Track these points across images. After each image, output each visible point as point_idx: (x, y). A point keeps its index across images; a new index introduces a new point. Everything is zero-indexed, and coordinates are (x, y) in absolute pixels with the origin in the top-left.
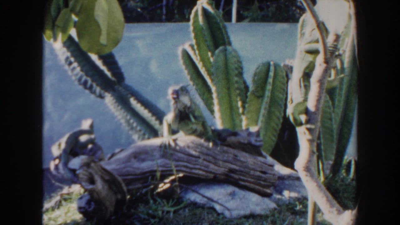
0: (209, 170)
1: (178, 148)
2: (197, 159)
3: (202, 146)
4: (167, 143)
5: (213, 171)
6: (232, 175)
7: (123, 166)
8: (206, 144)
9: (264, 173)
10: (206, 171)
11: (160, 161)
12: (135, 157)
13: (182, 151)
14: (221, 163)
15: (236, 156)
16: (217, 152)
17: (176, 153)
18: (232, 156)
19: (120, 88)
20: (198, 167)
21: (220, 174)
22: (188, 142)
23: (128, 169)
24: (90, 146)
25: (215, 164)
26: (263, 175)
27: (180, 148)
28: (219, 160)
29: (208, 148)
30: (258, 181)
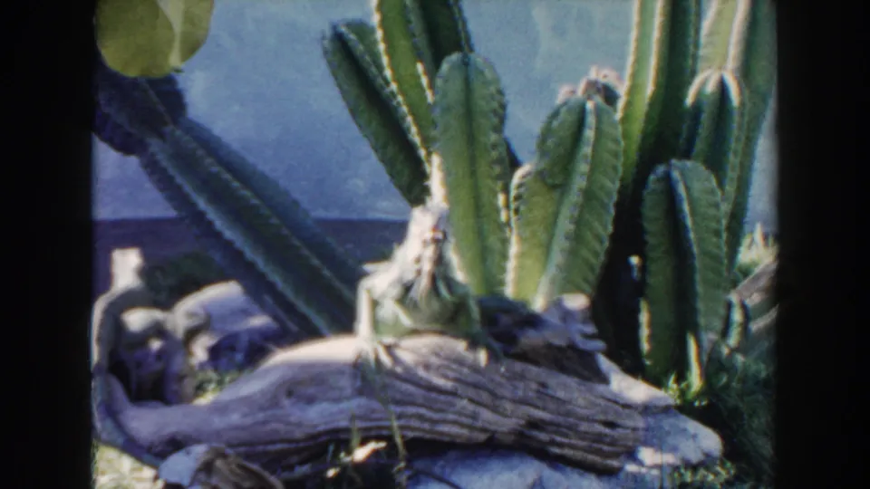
0: (479, 424)
1: (399, 370)
2: (450, 398)
3: (460, 361)
4: (372, 357)
5: (487, 426)
6: (535, 433)
7: (261, 416)
8: (469, 356)
9: (611, 425)
10: (471, 427)
11: (356, 404)
12: (290, 394)
13: (409, 377)
14: (509, 406)
15: (543, 385)
16: (498, 378)
17: (398, 384)
18: (534, 386)
19: (178, 133)
20: (451, 417)
21: (503, 433)
22: (424, 351)
23: (274, 426)
24: (156, 345)
25: (495, 409)
26: (607, 431)
27: (407, 369)
28: (503, 398)
29: (475, 369)
30: (595, 445)
